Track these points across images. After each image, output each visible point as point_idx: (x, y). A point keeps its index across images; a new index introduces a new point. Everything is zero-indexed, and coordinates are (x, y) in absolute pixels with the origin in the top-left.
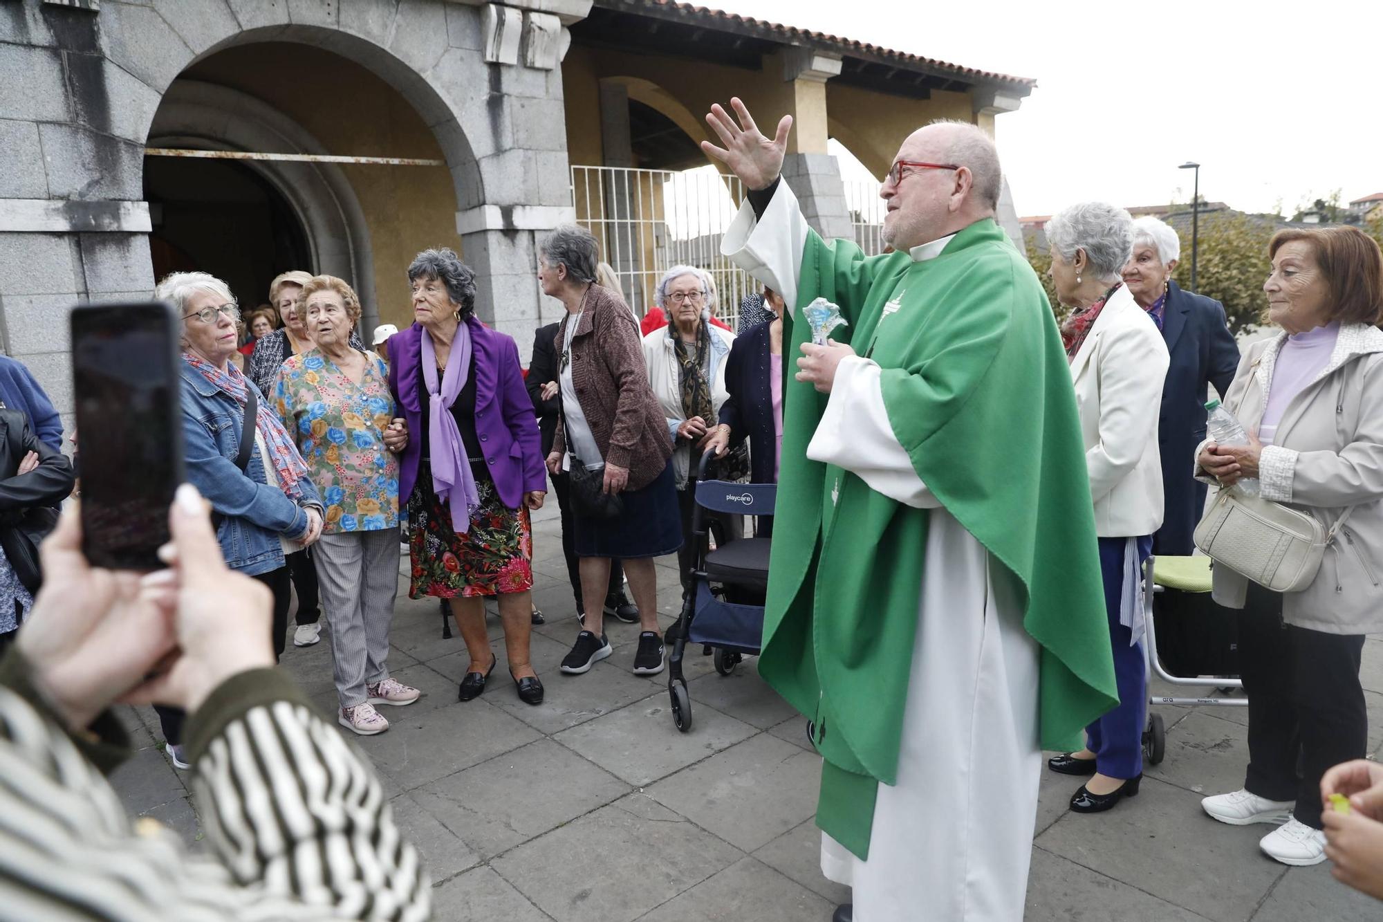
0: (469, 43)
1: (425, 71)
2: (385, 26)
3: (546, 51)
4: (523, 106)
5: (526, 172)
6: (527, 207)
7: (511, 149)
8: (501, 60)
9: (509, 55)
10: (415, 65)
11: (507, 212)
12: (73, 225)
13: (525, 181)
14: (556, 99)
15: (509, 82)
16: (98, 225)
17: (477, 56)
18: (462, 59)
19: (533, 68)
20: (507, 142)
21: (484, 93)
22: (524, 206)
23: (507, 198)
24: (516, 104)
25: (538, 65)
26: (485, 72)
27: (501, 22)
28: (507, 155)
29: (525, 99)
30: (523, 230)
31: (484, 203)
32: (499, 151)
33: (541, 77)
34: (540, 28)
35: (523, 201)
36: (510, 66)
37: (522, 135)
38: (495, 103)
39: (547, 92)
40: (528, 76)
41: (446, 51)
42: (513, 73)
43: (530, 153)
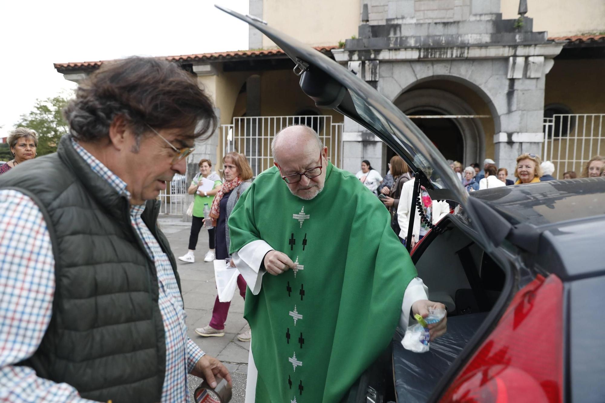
0: (501, 72)
1: (481, 85)
2: (467, 71)
3: (536, 71)
4: (523, 94)
5: (521, 120)
6: (520, 134)
7: (515, 111)
8: (514, 77)
9: (518, 74)
10: (477, 83)
11: (510, 135)
12: (363, 139)
13: (520, 123)
14: (540, 89)
15: (517, 85)
16: (369, 139)
17: (504, 77)
18: (497, 79)
19: (530, 78)
20: (514, 108)
21: (506, 90)
22: (518, 133)
23: (510, 130)
24: (520, 93)
25: (532, 76)
26: (507, 83)
27: (514, 63)
28: (514, 114)
29: (524, 91)
30: (517, 142)
31: (500, 132)
32: (510, 112)
33: (534, 81)
34: (533, 63)
35: (518, 131)
36: (519, 79)
37: (521, 105)
38: (510, 94)
39: (536, 86)
40: (528, 82)
41: (491, 76)
42: (520, 81)
43: (524, 112)
